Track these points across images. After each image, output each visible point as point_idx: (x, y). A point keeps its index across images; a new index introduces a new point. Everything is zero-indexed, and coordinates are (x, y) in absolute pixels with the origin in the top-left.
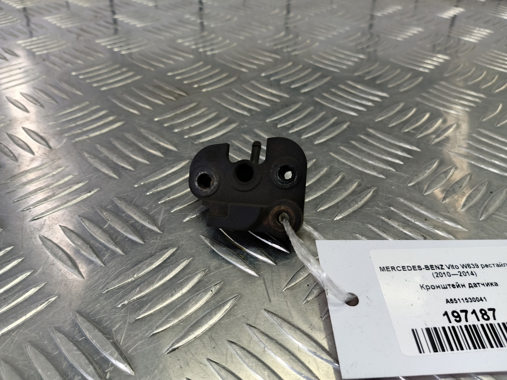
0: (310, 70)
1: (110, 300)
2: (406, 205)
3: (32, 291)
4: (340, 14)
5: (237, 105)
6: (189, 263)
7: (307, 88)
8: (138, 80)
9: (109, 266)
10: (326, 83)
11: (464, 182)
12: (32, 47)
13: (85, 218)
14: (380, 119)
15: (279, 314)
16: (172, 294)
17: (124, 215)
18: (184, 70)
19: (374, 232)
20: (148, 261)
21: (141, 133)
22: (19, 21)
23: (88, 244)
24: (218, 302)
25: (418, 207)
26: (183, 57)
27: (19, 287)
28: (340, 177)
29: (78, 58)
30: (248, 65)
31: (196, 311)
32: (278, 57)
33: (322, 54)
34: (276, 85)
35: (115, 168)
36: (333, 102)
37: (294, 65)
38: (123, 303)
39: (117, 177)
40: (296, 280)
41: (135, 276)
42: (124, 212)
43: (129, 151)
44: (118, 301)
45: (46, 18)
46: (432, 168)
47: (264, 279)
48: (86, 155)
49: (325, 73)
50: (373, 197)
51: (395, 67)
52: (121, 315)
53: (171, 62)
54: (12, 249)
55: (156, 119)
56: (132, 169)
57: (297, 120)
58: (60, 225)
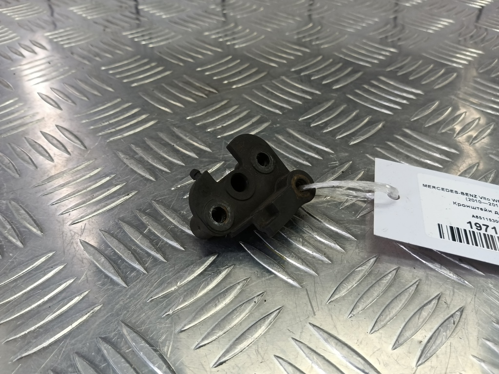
0: (340, 65)
1: (155, 310)
3: (77, 299)
4: (368, 4)
5: (268, 103)
6: (231, 271)
7: (339, 84)
8: (168, 75)
9: (152, 274)
10: (357, 79)
12: (60, 39)
13: (124, 222)
14: (415, 119)
15: (325, 329)
16: (216, 304)
17: (163, 219)
18: (212, 65)
20: (190, 268)
21: (174, 132)
22: (45, 12)
23: (129, 250)
24: (262, 314)
26: (211, 50)
27: (63, 295)
29: (106, 51)
30: (277, 60)
31: (241, 323)
32: (308, 50)
33: (352, 47)
34: (307, 80)
35: (152, 170)
36: (367, 100)
37: (324, 59)
38: (168, 313)
39: (153, 179)
40: (340, 292)
41: (178, 284)
42: (163, 217)
43: (164, 152)
44: (163, 311)
45: (71, 9)
47: (307, 290)
48: (122, 156)
49: (357, 69)
51: (428, 61)
52: (167, 325)
53: (200, 56)
54: (53, 255)
55: (188, 118)
56: (168, 171)
57: (330, 119)
58: (100, 230)
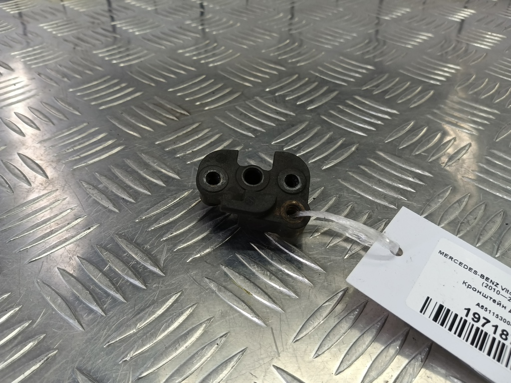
0: (316, 84)
1: (112, 356)
3: (31, 345)
4: (346, 18)
5: (241, 125)
6: (194, 311)
7: (314, 105)
8: (138, 97)
9: (110, 316)
10: (332, 99)
11: (478, 213)
12: (27, 58)
13: (84, 259)
14: (389, 140)
16: (176, 348)
17: (125, 255)
18: (185, 86)
20: (151, 309)
21: (141, 158)
23: (87, 289)
24: (224, 357)
26: (184, 69)
27: (17, 340)
28: (349, 207)
29: (75, 71)
30: (252, 79)
32: (283, 69)
33: (328, 65)
34: (280, 101)
35: (116, 200)
36: (341, 121)
37: (299, 79)
38: (125, 359)
39: (117, 211)
40: (306, 330)
41: (137, 327)
42: (125, 252)
43: (129, 180)
44: (119, 357)
45: (41, 25)
46: (445, 197)
47: (272, 329)
48: (85, 186)
49: (334, 87)
51: (405, 79)
52: (124, 372)
53: (172, 76)
54: (8, 297)
55: (157, 143)
56: (133, 201)
57: (303, 142)
58: (58, 268)
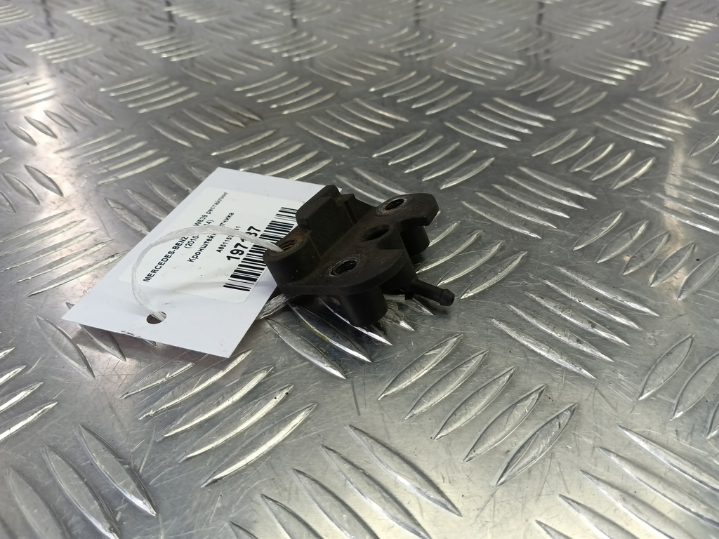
0: (442, 82)
2: (568, 278)
3: (22, 395)
5: (332, 134)
6: (246, 358)
7: (436, 109)
8: (192, 98)
10: (463, 102)
11: (657, 245)
12: (47, 53)
14: (539, 153)
15: (371, 433)
16: (219, 402)
18: (258, 84)
19: (519, 316)
21: (191, 173)
22: (31, 17)
24: (284, 414)
25: (587, 281)
26: (259, 65)
27: (5, 389)
28: (475, 236)
29: (109, 68)
30: (352, 77)
31: (251, 426)
32: (396, 64)
33: (460, 60)
34: (391, 104)
36: (472, 129)
37: (419, 76)
38: (147, 414)
40: (399, 384)
41: (168, 376)
43: (172, 199)
44: (141, 411)
45: (70, 12)
46: (612, 224)
47: (352, 382)
48: (112, 205)
49: (464, 87)
50: (521, 265)
51: (566, 77)
52: (144, 430)
53: (241, 73)
55: (214, 154)
57: (418, 155)
58: (67, 303)
